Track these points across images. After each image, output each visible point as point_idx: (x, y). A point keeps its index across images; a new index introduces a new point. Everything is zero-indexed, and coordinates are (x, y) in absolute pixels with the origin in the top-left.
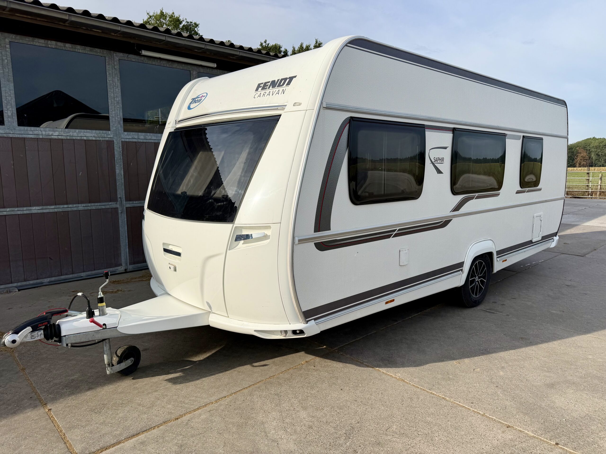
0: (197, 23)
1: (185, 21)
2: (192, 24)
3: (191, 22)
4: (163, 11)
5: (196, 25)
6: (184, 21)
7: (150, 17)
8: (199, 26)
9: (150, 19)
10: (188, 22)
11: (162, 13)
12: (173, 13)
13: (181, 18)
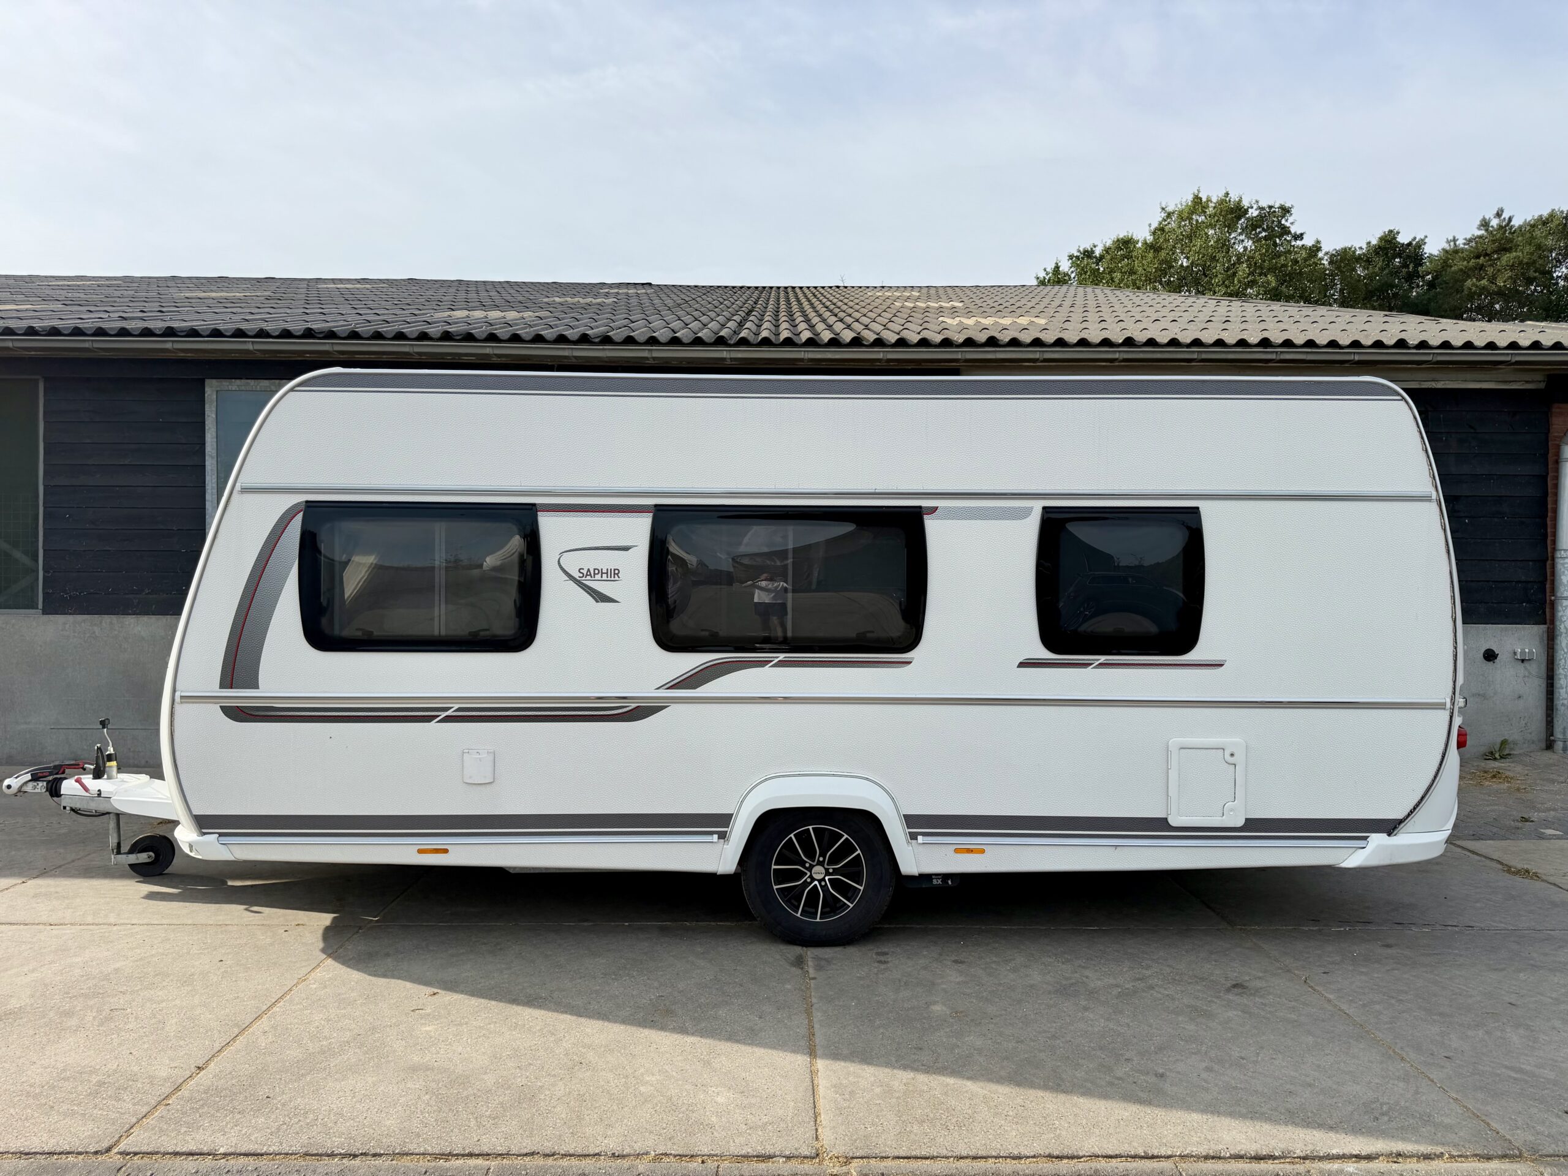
0: (1288, 205)
1: (1255, 207)
2: (1273, 209)
3: (1270, 207)
4: (1200, 195)
5: (1286, 211)
6: (1252, 208)
7: (1169, 215)
8: (1293, 211)
9: (1169, 220)
10: (1262, 209)
11: (1197, 199)
12: (1227, 194)
13: (1245, 203)
